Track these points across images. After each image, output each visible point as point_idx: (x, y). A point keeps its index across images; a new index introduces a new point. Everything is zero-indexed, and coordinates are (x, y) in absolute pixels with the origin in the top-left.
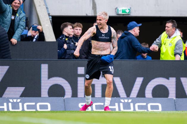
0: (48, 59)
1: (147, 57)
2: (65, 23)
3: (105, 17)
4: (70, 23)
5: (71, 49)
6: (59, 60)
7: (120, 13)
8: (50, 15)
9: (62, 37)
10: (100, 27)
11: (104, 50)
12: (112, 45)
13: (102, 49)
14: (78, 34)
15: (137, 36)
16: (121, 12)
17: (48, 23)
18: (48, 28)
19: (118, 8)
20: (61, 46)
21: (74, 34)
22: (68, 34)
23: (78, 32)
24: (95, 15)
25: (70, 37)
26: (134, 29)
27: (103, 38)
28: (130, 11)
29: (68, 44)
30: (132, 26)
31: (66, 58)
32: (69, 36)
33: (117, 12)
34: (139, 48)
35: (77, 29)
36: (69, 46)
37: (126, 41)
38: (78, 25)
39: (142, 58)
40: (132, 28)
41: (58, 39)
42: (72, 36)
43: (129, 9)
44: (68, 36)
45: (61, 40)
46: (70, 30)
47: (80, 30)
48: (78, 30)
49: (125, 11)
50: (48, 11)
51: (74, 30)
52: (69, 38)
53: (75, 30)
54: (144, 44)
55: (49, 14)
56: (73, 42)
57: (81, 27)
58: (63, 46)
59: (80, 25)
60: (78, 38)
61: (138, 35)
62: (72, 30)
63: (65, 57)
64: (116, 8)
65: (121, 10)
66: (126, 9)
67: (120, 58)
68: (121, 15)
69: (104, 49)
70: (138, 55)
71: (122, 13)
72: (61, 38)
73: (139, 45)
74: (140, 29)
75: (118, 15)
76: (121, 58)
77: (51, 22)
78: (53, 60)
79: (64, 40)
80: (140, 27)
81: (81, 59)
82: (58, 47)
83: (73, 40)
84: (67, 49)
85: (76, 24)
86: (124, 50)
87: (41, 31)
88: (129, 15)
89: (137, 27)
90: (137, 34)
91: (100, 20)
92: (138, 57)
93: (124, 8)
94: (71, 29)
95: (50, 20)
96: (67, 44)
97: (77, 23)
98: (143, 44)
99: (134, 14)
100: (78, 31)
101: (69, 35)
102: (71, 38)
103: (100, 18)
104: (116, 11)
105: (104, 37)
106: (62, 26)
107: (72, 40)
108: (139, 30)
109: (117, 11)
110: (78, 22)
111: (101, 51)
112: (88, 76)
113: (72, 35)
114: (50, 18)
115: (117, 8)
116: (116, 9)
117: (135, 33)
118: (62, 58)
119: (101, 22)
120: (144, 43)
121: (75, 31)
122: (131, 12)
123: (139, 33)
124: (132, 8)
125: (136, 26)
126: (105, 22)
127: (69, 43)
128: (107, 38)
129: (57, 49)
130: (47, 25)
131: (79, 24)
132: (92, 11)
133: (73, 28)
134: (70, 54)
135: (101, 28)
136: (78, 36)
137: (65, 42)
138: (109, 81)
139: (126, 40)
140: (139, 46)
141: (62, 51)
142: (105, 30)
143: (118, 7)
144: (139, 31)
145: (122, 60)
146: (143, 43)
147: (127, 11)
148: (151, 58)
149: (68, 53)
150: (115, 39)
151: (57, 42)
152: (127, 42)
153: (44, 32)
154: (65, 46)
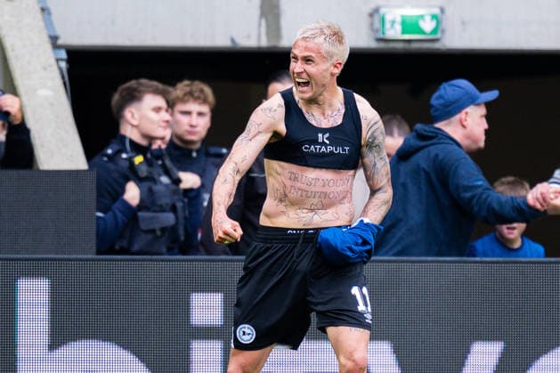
0: (49, 252)
1: (523, 241)
2: (133, 83)
3: (333, 50)
4: (155, 83)
5: (161, 206)
6: (101, 257)
7: (395, 32)
8: (60, 42)
9: (117, 147)
10: (307, 96)
11: (325, 207)
12: (368, 178)
13: (315, 201)
14: (190, 133)
15: (474, 147)
16: (398, 27)
17: (50, 84)
18: (51, 104)
19: (382, 11)
20: (110, 193)
21: (174, 135)
22: (145, 136)
23: (192, 126)
24: (272, 43)
25: (155, 146)
26: (462, 115)
27: (323, 149)
28: (439, 23)
29: (146, 185)
30: (452, 103)
31: (136, 247)
32: (150, 145)
33: (377, 31)
34: (480, 198)
35: (188, 113)
36: (150, 190)
37: (424, 169)
38: (191, 94)
39: (498, 250)
40: (451, 110)
41: (96, 160)
42: (164, 146)
43: (434, 17)
44: (144, 142)
45: (111, 166)
46: (153, 116)
47: (200, 114)
48: (194, 115)
49: (417, 24)
50: (49, 23)
51: (172, 115)
52: (149, 156)
53: (180, 117)
54: (509, 183)
55: (54, 40)
56: (167, 173)
57: (205, 101)
58: (123, 191)
59: (202, 91)
60: (194, 154)
61: (482, 144)
62: (165, 116)
63: (131, 243)
64: (374, 13)
65: (399, 19)
66: (422, 17)
67: (395, 250)
68: (400, 46)
69: (327, 203)
70: (480, 236)
71: (403, 33)
72: (110, 151)
73: (480, 186)
74: (488, 117)
75: (382, 45)
76: (399, 247)
77: (63, 78)
78: (73, 256)
79: (127, 164)
80: (488, 105)
81: (209, 253)
82: (100, 195)
83: (168, 163)
84: (141, 206)
85: (182, 88)
86: (415, 216)
87: (17, 122)
88: (437, 46)
89: (478, 105)
90: (475, 141)
91: (307, 60)
92: (480, 244)
93: (411, 12)
94: (158, 110)
95: (60, 69)
96: (139, 180)
97: (187, 82)
98: (504, 180)
99: (458, 39)
100: (195, 120)
101: (151, 139)
102: (159, 155)
103: (306, 49)
104: (372, 24)
105: (326, 145)
106: (116, 97)
107: (164, 166)
108: (484, 121)
109: (377, 25)
110: (193, 78)
111: (312, 210)
112: (247, 333)
113: (162, 139)
114: (58, 60)
115: (376, 10)
116: (371, 15)
117: (468, 137)
118: (117, 247)
119: (311, 69)
120: (510, 179)
121: (177, 122)
122: (443, 31)
123: (483, 138)
124: (448, 12)
125: (473, 101)
126: (332, 75)
127: (151, 179)
128: (340, 150)
129: (94, 204)
130: (43, 92)
131: (198, 85)
132: (260, 25)
133: (171, 105)
134: (153, 231)
135: (312, 101)
136: (192, 142)
137: (132, 173)
138: (354, 361)
139: (424, 165)
140: (480, 190)
141: (115, 215)
142: (328, 112)
143: (386, 6)
144: (486, 126)
145: (405, 258)
146: (505, 176)
147: (428, 26)
148: (541, 249)
149: (143, 226)
150: (379, 153)
151: (94, 174)
152: (427, 173)
153: (30, 124)
154: (132, 193)
